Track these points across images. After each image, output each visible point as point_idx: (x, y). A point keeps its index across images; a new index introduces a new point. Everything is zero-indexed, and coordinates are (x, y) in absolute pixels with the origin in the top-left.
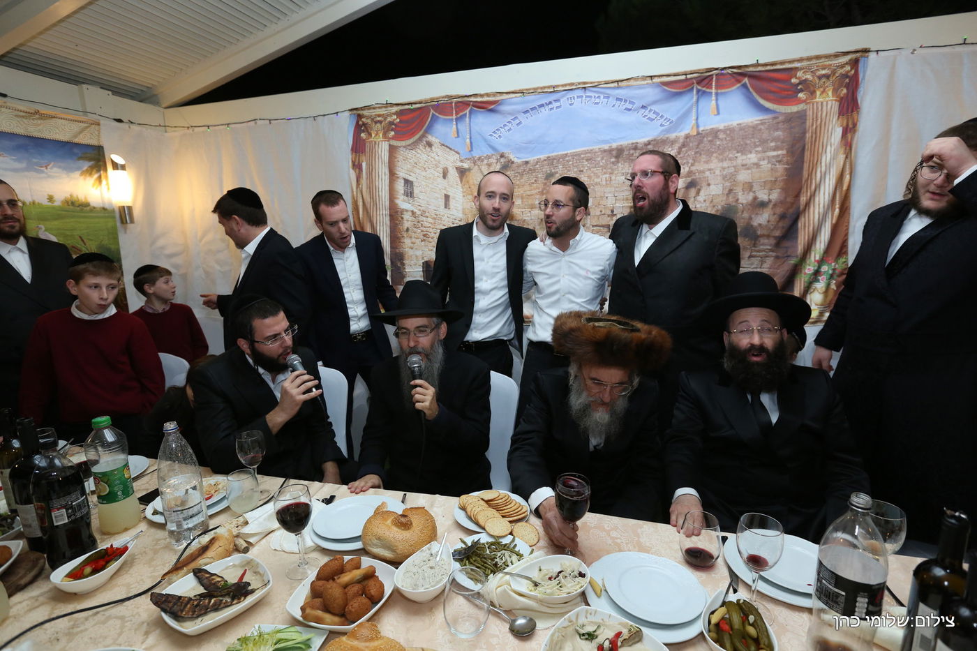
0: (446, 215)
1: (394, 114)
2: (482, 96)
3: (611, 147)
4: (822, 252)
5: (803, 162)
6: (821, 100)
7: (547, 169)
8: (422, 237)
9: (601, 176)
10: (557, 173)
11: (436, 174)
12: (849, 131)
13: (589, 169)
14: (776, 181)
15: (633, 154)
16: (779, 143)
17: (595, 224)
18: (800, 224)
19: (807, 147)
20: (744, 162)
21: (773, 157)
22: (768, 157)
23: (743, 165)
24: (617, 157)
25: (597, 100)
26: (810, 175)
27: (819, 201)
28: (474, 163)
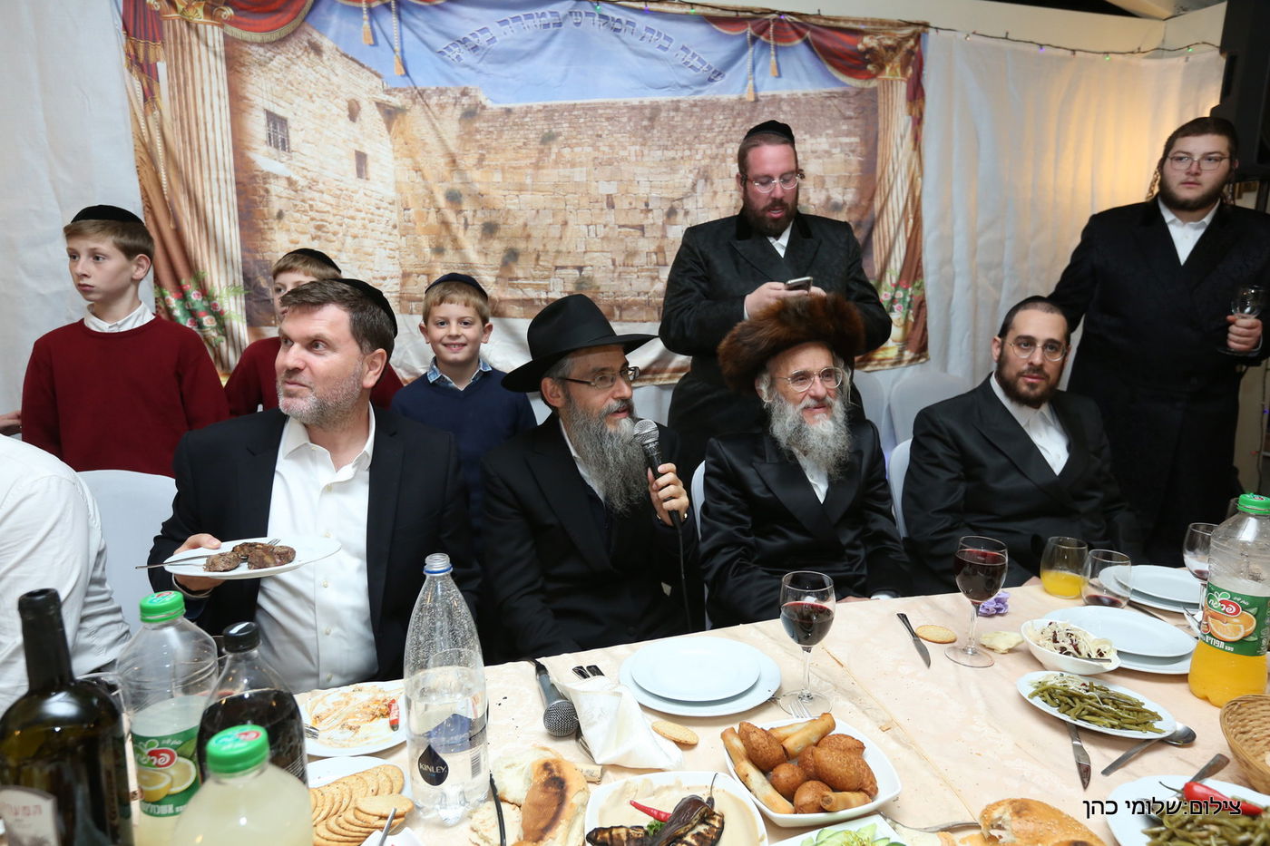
0: (361, 192)
3: (641, 102)
4: (898, 273)
5: (876, 155)
6: (891, 77)
7: (542, 126)
8: (313, 231)
9: (629, 148)
10: (559, 134)
11: (335, 110)
12: (918, 121)
13: (611, 133)
14: (850, 177)
15: (673, 117)
16: (852, 128)
17: (623, 223)
18: (875, 238)
19: (879, 136)
20: (814, 148)
21: (846, 144)
22: (841, 144)
23: (813, 152)
25: (618, 25)
26: (883, 172)
27: (893, 207)
28: (413, 100)
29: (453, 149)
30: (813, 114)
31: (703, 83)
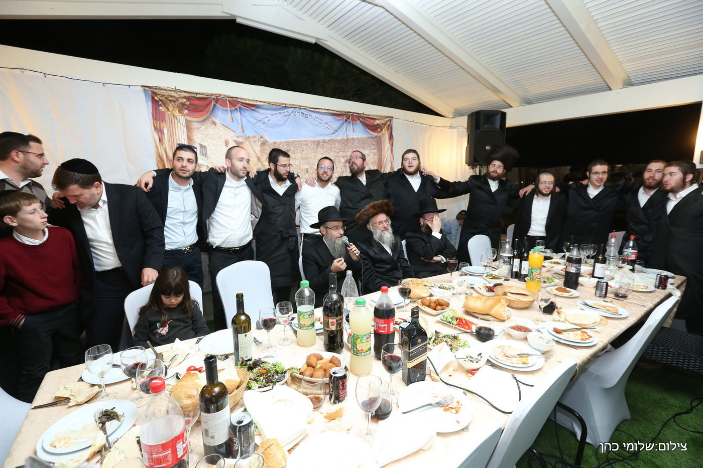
1: (184, 98)
2: (245, 100)
6: (384, 132)
10: (291, 150)
11: (221, 143)
12: (392, 145)
13: (306, 149)
16: (375, 147)
19: (382, 150)
22: (373, 152)
24: (318, 145)
25: (307, 116)
26: (384, 160)
28: (246, 139)
29: (259, 155)
30: (364, 143)
31: (332, 134)
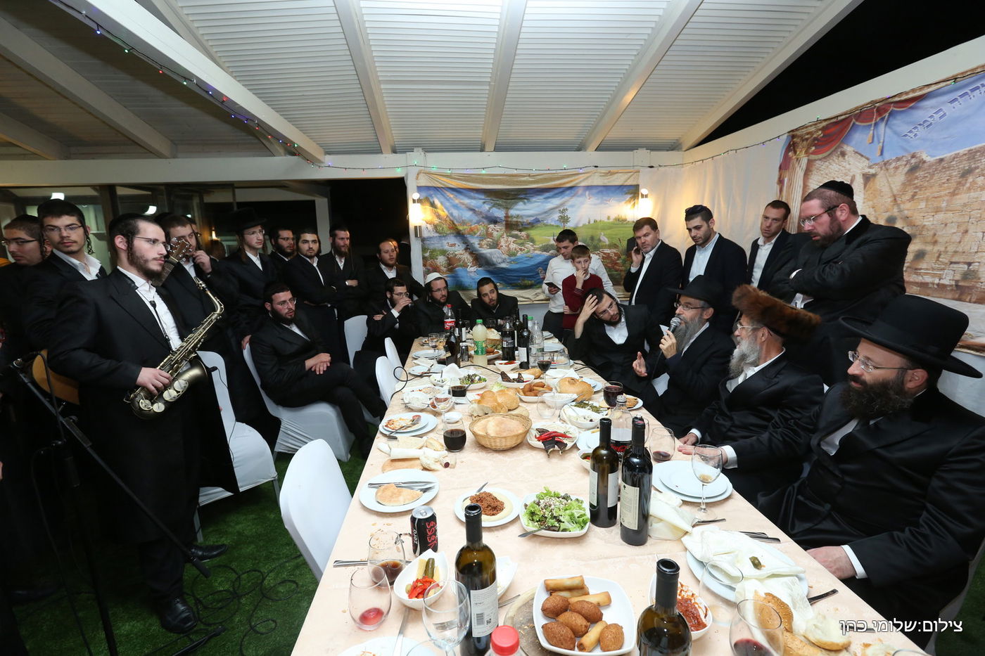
1: (820, 130)
7: (964, 165)
10: (977, 168)
28: (881, 168)
29: (897, 192)
